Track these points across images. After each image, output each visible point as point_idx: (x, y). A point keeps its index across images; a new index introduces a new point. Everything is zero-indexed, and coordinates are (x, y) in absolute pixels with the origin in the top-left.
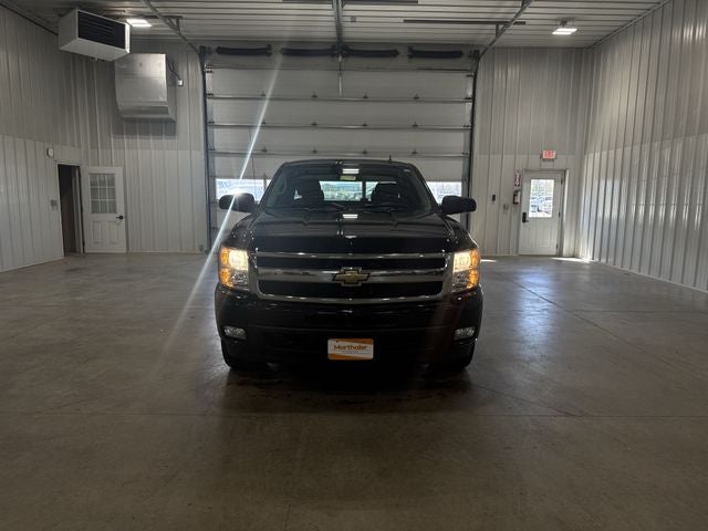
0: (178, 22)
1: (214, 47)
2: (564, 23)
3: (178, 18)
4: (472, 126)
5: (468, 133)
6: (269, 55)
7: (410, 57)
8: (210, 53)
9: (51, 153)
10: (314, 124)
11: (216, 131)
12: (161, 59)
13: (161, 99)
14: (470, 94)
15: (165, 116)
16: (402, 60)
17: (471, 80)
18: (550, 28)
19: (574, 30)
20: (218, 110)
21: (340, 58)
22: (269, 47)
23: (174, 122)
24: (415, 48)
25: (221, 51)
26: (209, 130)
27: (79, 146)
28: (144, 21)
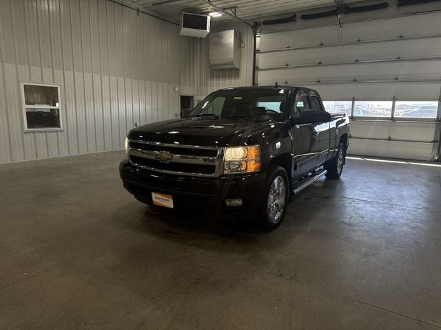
0: (235, 10)
1: (262, 21)
3: (235, 8)
6: (295, 20)
7: (399, 5)
8: (260, 25)
9: (177, 89)
10: (320, 63)
11: (260, 73)
12: (232, 33)
13: (230, 56)
15: (232, 66)
20: (262, 60)
21: (340, 15)
22: (295, 15)
23: (238, 69)
25: (266, 23)
26: (256, 72)
27: (194, 86)
28: (217, 13)
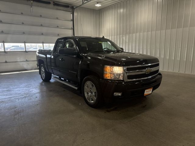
2: (98, 3)
4: (74, 28)
5: (73, 30)
7: (54, 5)
14: (72, 18)
16: (51, 5)
17: (72, 15)
18: (95, 4)
19: (100, 5)
21: (32, 1)
24: (55, 2)
